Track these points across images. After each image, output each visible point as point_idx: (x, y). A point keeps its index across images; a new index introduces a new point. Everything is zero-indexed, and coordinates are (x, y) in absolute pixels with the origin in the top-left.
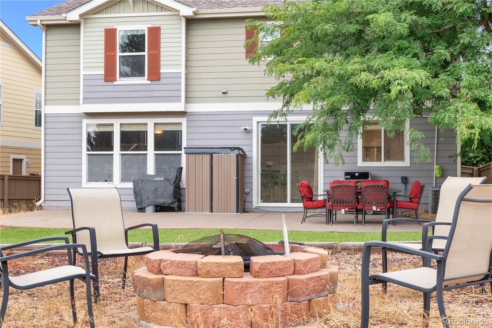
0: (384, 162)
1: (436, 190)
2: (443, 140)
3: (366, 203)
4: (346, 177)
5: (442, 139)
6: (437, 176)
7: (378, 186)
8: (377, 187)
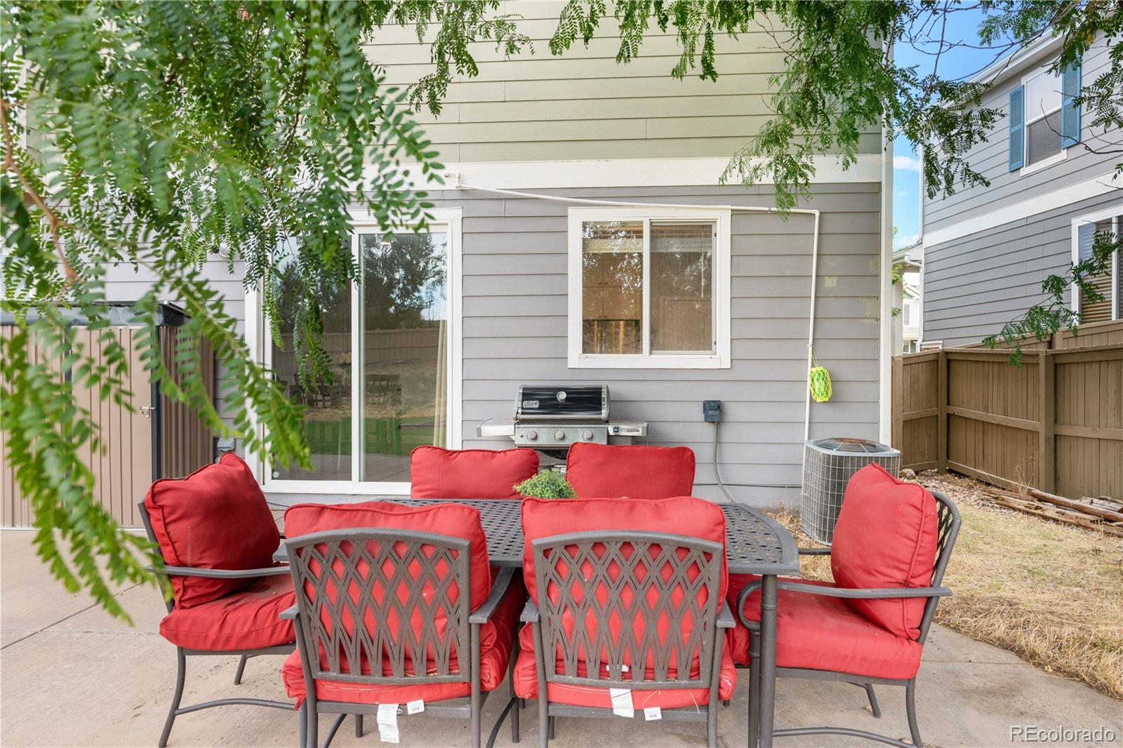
0: (651, 353)
1: (841, 458)
2: (834, 285)
3: (559, 660)
4: (527, 404)
5: (830, 283)
6: (819, 400)
7: (656, 546)
8: (640, 551)
